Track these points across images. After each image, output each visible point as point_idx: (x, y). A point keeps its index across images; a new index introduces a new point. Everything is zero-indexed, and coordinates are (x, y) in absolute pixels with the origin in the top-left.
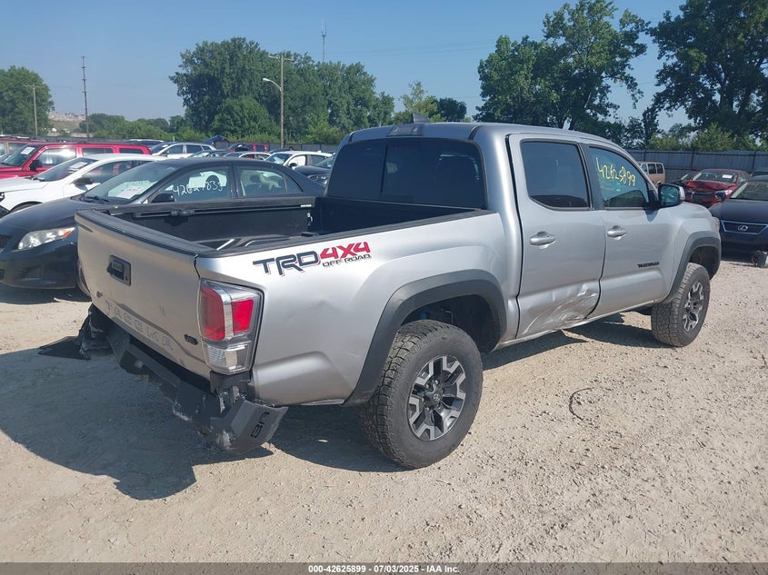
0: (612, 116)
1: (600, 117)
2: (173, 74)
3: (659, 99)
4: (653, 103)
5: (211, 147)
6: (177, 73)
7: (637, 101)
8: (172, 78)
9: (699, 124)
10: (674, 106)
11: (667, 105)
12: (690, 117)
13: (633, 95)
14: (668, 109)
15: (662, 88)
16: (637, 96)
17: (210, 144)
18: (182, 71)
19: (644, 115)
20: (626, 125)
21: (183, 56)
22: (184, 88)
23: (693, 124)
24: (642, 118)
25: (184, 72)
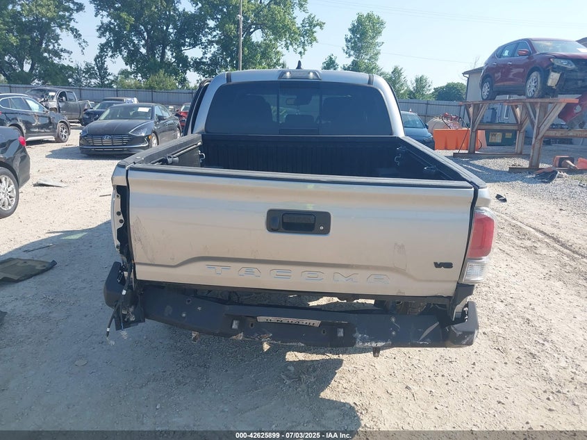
0: (68, 59)
1: (56, 60)
3: (103, 48)
4: (99, 51)
7: (84, 49)
9: (134, 69)
10: (115, 55)
11: (110, 54)
12: (127, 64)
13: (80, 44)
14: (111, 56)
15: (103, 40)
16: (83, 44)
19: (95, 60)
20: (83, 68)
23: (129, 70)
24: (94, 63)
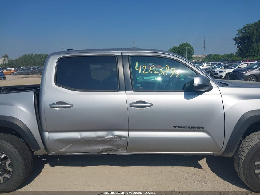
2: (234, 38)
5: (221, 63)
6: (235, 37)
8: (233, 39)
17: (221, 62)
18: (237, 36)
21: (238, 31)
22: (238, 42)
25: (238, 36)
